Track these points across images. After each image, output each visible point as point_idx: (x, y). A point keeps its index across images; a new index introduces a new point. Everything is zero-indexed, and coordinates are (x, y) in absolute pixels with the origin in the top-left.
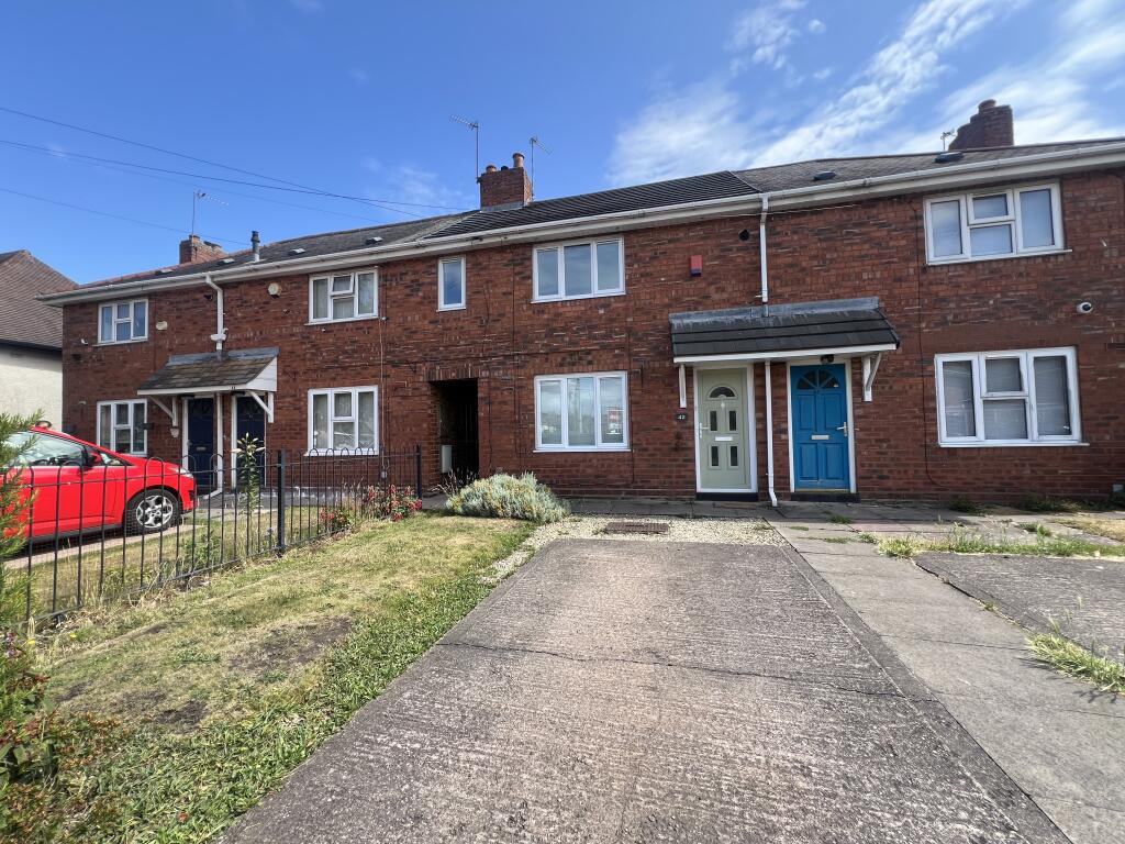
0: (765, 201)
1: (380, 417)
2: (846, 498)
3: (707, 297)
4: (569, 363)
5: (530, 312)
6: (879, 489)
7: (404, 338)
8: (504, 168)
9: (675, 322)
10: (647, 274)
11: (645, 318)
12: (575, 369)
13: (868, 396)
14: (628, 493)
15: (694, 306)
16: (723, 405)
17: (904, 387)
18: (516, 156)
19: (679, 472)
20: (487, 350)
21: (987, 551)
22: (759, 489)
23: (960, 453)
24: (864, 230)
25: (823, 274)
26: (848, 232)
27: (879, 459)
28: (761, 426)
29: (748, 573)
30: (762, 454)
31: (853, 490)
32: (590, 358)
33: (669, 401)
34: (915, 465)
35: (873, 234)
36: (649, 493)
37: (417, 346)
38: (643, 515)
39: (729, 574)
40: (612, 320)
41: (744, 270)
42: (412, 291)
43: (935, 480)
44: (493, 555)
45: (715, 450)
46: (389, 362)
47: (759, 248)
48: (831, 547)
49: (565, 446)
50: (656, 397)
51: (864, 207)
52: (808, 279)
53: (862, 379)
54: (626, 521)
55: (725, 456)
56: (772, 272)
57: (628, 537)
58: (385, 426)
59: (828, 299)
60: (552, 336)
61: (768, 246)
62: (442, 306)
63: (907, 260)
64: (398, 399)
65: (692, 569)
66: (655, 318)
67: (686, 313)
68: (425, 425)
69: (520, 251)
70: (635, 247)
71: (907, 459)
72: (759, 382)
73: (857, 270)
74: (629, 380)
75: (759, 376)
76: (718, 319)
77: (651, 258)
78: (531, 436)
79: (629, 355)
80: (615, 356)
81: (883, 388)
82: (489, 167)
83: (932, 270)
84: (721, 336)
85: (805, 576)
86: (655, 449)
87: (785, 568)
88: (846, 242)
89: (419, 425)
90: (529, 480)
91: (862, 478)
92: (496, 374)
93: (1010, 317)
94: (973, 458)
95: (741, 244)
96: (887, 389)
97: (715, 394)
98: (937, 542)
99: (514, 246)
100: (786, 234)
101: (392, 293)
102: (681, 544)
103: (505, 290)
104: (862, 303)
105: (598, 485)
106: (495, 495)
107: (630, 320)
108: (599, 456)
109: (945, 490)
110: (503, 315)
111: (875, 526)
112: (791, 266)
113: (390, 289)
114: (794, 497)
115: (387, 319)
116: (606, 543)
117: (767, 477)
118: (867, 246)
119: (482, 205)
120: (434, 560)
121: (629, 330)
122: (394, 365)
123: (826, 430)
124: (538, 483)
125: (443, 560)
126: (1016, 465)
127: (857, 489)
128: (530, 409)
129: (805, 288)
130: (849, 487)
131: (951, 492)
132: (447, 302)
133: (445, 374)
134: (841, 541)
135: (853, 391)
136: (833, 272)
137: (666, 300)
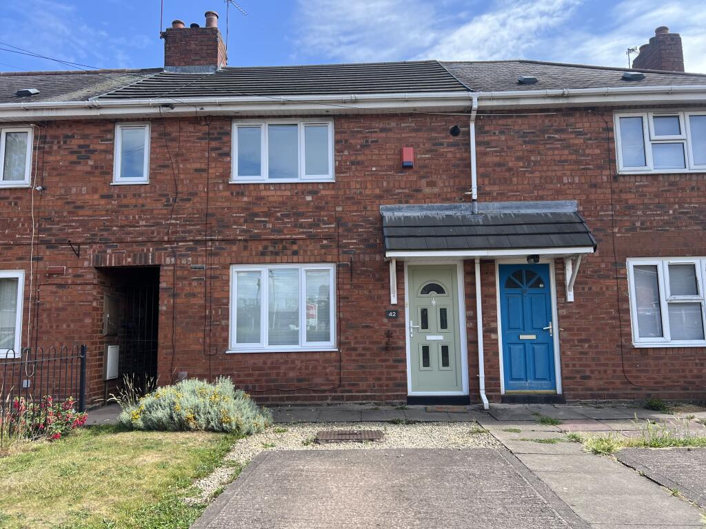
0: (475, 100)
1: (25, 310)
2: (552, 399)
3: (418, 191)
4: (272, 252)
5: (228, 193)
6: (582, 389)
7: (65, 214)
8: (194, 26)
9: (387, 215)
10: (358, 163)
11: (355, 208)
12: (278, 258)
13: (571, 297)
14: (334, 398)
15: (405, 199)
16: (434, 302)
17: (601, 288)
18: (208, 14)
19: (389, 373)
20: (173, 233)
21: (675, 445)
22: (470, 390)
23: (651, 353)
24: (563, 136)
25: (527, 175)
26: (549, 137)
27: (581, 359)
28: (471, 325)
29: (469, 476)
30: (473, 355)
31: (559, 391)
32: (295, 247)
33: (379, 297)
34: (614, 365)
35: (571, 141)
36: (357, 398)
37: (83, 224)
38: (353, 422)
39: (450, 478)
40: (319, 208)
41: (454, 165)
42: (78, 158)
43: (631, 380)
44: (192, 473)
45: (426, 350)
46: (43, 242)
47: (469, 144)
48: (543, 448)
49: (264, 346)
50: (366, 292)
51: (563, 115)
52: (515, 179)
53: (564, 279)
54: (336, 429)
55: (436, 356)
56: (482, 170)
57: (342, 446)
58: (33, 322)
59: (532, 200)
60: (252, 221)
61: (478, 144)
62: (118, 179)
63: (600, 167)
64: (54, 288)
65: (414, 476)
66: (365, 208)
67: (397, 206)
68: (88, 321)
69: (217, 124)
70: (345, 132)
71: (607, 359)
72: (469, 280)
73: (559, 174)
74: (338, 273)
75: (470, 273)
76: (429, 213)
77: (362, 146)
78: (224, 335)
79: (338, 247)
80: (323, 247)
81: (583, 289)
82: (175, 23)
83: (622, 179)
84: (432, 231)
85: (521, 476)
86: (364, 349)
87: (503, 469)
88: (548, 146)
89: (80, 320)
90: (225, 385)
91: (567, 378)
92: (184, 262)
93: (686, 226)
94: (662, 358)
95: (452, 139)
96: (586, 290)
97: (427, 290)
98: (635, 439)
99: (210, 118)
100: (494, 133)
101: (51, 158)
102: (399, 450)
103: (197, 166)
104: (563, 206)
105: (300, 390)
106: (185, 404)
107: (339, 209)
108: (303, 357)
109: (640, 389)
110: (195, 194)
111: (580, 426)
112: (499, 165)
113: (49, 153)
114: (504, 399)
115: (44, 189)
116: (319, 454)
117: (478, 379)
118: (566, 152)
119: (167, 64)
120: (126, 481)
121: (339, 221)
122: (50, 245)
123: (534, 330)
124: (235, 389)
125: (135, 481)
126: (697, 364)
127: (563, 391)
128: (224, 304)
129: (511, 188)
130: (555, 389)
131: (645, 391)
132: (125, 173)
133: (119, 259)
134: (550, 442)
135: (557, 292)
136: (537, 174)
137: (377, 191)
